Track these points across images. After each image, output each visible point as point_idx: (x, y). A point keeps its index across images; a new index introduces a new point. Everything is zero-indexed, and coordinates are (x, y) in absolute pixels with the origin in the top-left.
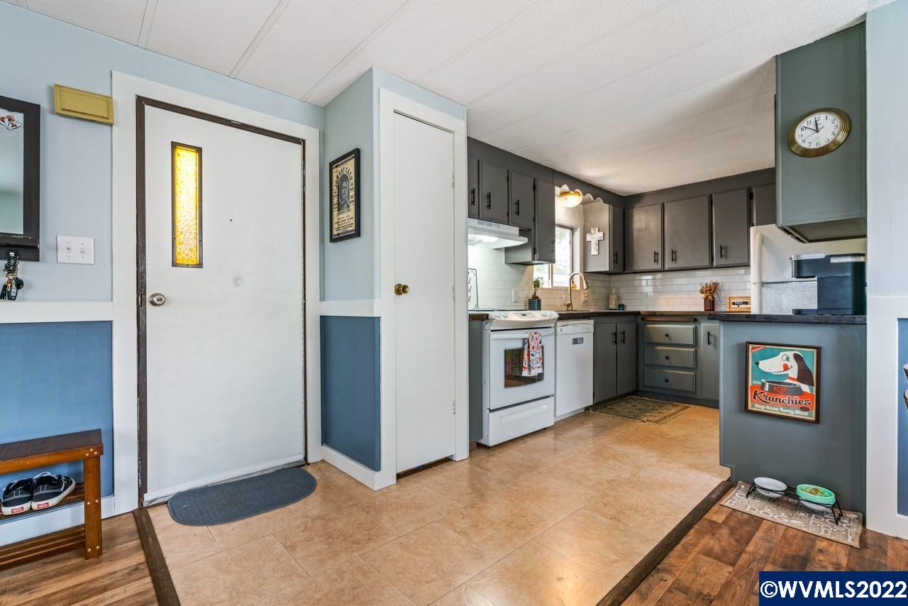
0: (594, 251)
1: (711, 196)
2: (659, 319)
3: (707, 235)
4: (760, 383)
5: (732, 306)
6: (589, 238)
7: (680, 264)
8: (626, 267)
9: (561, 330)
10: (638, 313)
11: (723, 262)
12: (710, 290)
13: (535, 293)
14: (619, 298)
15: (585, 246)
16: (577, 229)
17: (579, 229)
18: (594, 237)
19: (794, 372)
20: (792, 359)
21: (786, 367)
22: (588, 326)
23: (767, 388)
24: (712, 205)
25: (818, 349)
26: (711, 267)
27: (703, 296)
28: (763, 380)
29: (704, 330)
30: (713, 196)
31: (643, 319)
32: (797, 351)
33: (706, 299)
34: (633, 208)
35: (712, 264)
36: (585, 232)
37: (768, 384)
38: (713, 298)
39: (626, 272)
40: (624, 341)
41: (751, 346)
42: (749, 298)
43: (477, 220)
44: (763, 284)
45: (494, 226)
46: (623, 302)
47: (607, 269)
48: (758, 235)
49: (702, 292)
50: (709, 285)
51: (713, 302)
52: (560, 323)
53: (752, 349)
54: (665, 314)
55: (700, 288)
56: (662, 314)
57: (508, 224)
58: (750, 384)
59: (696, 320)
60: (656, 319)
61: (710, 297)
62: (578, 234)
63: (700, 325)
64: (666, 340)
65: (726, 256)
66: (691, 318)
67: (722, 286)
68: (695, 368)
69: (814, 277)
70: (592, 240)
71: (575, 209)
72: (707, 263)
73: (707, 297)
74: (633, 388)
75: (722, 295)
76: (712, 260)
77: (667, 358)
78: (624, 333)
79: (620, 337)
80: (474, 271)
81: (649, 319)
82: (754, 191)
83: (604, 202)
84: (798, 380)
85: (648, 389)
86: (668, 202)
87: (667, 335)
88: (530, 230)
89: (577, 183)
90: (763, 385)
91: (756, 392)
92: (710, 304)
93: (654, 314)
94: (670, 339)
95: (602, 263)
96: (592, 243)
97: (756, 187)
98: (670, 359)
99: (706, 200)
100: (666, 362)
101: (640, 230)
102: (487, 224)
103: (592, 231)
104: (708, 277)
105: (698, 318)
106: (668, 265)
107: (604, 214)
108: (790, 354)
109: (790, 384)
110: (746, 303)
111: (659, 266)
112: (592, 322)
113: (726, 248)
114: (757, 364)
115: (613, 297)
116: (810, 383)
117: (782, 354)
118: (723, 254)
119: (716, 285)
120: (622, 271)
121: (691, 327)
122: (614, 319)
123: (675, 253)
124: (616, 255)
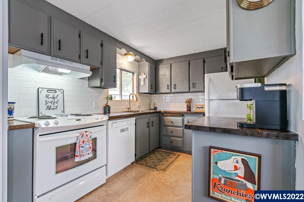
0: (142, 84)
1: (189, 61)
2: (169, 115)
3: (188, 78)
4: (218, 177)
5: (197, 109)
6: (140, 77)
7: (177, 90)
8: (156, 91)
9: (112, 126)
10: (160, 112)
11: (194, 90)
12: (189, 102)
13: (107, 103)
14: (155, 104)
15: (139, 81)
16: (135, 73)
17: (136, 73)
18: (142, 77)
19: (241, 172)
20: (240, 162)
21: (236, 168)
22: (131, 121)
23: (222, 182)
24: (190, 65)
25: (260, 157)
26: (189, 92)
27: (186, 104)
28: (220, 176)
29: (186, 120)
30: (190, 61)
31: (162, 114)
32: (244, 157)
33: (187, 105)
34: (159, 65)
35: (190, 91)
36: (139, 75)
37: (223, 179)
38: (190, 105)
39: (156, 93)
40: (153, 125)
41: (212, 150)
42: (204, 105)
43: (50, 57)
44: (210, 100)
45: (68, 63)
46: (156, 106)
47: (147, 92)
48: (208, 78)
49: (186, 102)
50: (188, 100)
51: (190, 107)
52: (110, 122)
53: (213, 152)
54: (171, 112)
55: (185, 101)
56: (170, 113)
57: (80, 63)
58: (211, 178)
59: (183, 115)
60: (167, 115)
61: (189, 105)
62: (135, 75)
63: (185, 118)
64: (171, 124)
65: (195, 87)
66: (181, 114)
67: (194, 100)
68: (183, 137)
69: (251, 100)
70: (142, 78)
71: (131, 63)
72: (187, 90)
73: (188, 105)
74: (158, 146)
75: (193, 104)
76: (190, 89)
77: (172, 132)
78: (153, 122)
79: (151, 124)
80: (62, 91)
81: (165, 115)
82: (206, 60)
83: (146, 61)
84: (244, 178)
85: (164, 146)
86: (173, 63)
87: (172, 122)
88: (99, 68)
89: (130, 49)
90: (220, 179)
91: (215, 183)
92: (189, 108)
93: (166, 112)
94: (173, 123)
95: (145, 89)
96: (142, 79)
97: (207, 58)
98: (173, 133)
99: (187, 62)
100: (171, 134)
101: (162, 75)
102: (59, 61)
103: (142, 74)
104: (189, 96)
105: (184, 114)
106: (173, 90)
107: (146, 67)
108: (239, 158)
109: (239, 181)
110: (202, 108)
111: (169, 91)
112: (134, 118)
113: (195, 84)
114: (216, 163)
115: (152, 104)
116: (253, 183)
117: (233, 157)
118: (194, 86)
119: (191, 99)
120: (155, 93)
121: (181, 118)
122: (148, 116)
123: (176, 85)
124: (151, 85)
